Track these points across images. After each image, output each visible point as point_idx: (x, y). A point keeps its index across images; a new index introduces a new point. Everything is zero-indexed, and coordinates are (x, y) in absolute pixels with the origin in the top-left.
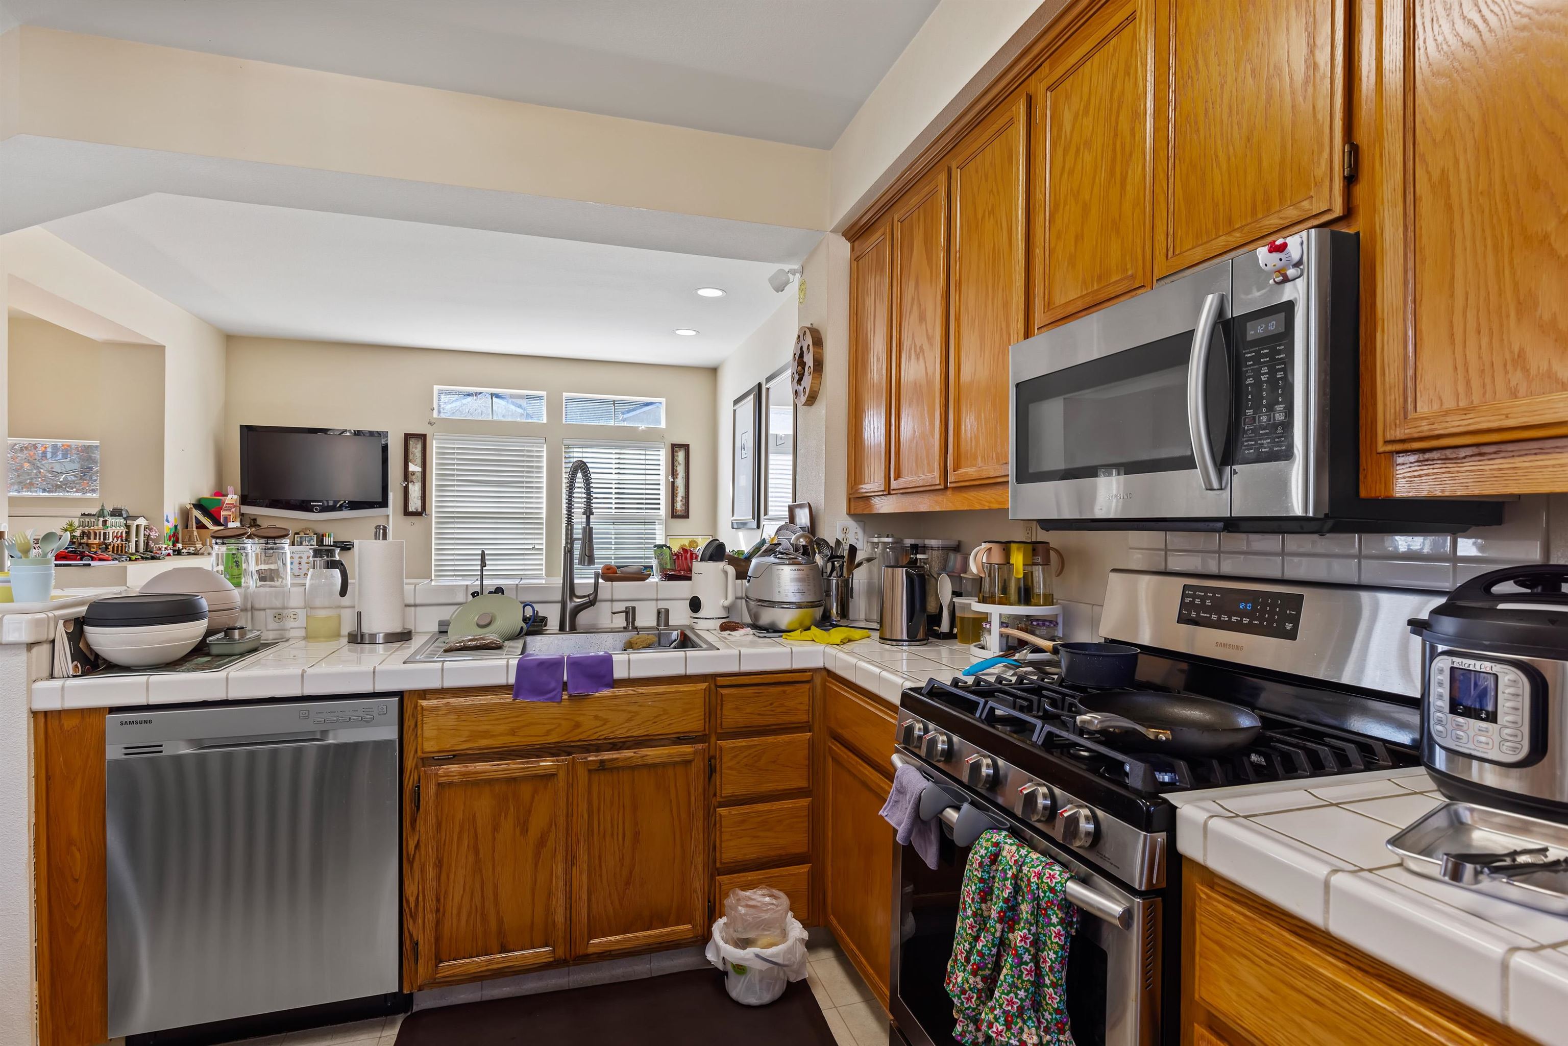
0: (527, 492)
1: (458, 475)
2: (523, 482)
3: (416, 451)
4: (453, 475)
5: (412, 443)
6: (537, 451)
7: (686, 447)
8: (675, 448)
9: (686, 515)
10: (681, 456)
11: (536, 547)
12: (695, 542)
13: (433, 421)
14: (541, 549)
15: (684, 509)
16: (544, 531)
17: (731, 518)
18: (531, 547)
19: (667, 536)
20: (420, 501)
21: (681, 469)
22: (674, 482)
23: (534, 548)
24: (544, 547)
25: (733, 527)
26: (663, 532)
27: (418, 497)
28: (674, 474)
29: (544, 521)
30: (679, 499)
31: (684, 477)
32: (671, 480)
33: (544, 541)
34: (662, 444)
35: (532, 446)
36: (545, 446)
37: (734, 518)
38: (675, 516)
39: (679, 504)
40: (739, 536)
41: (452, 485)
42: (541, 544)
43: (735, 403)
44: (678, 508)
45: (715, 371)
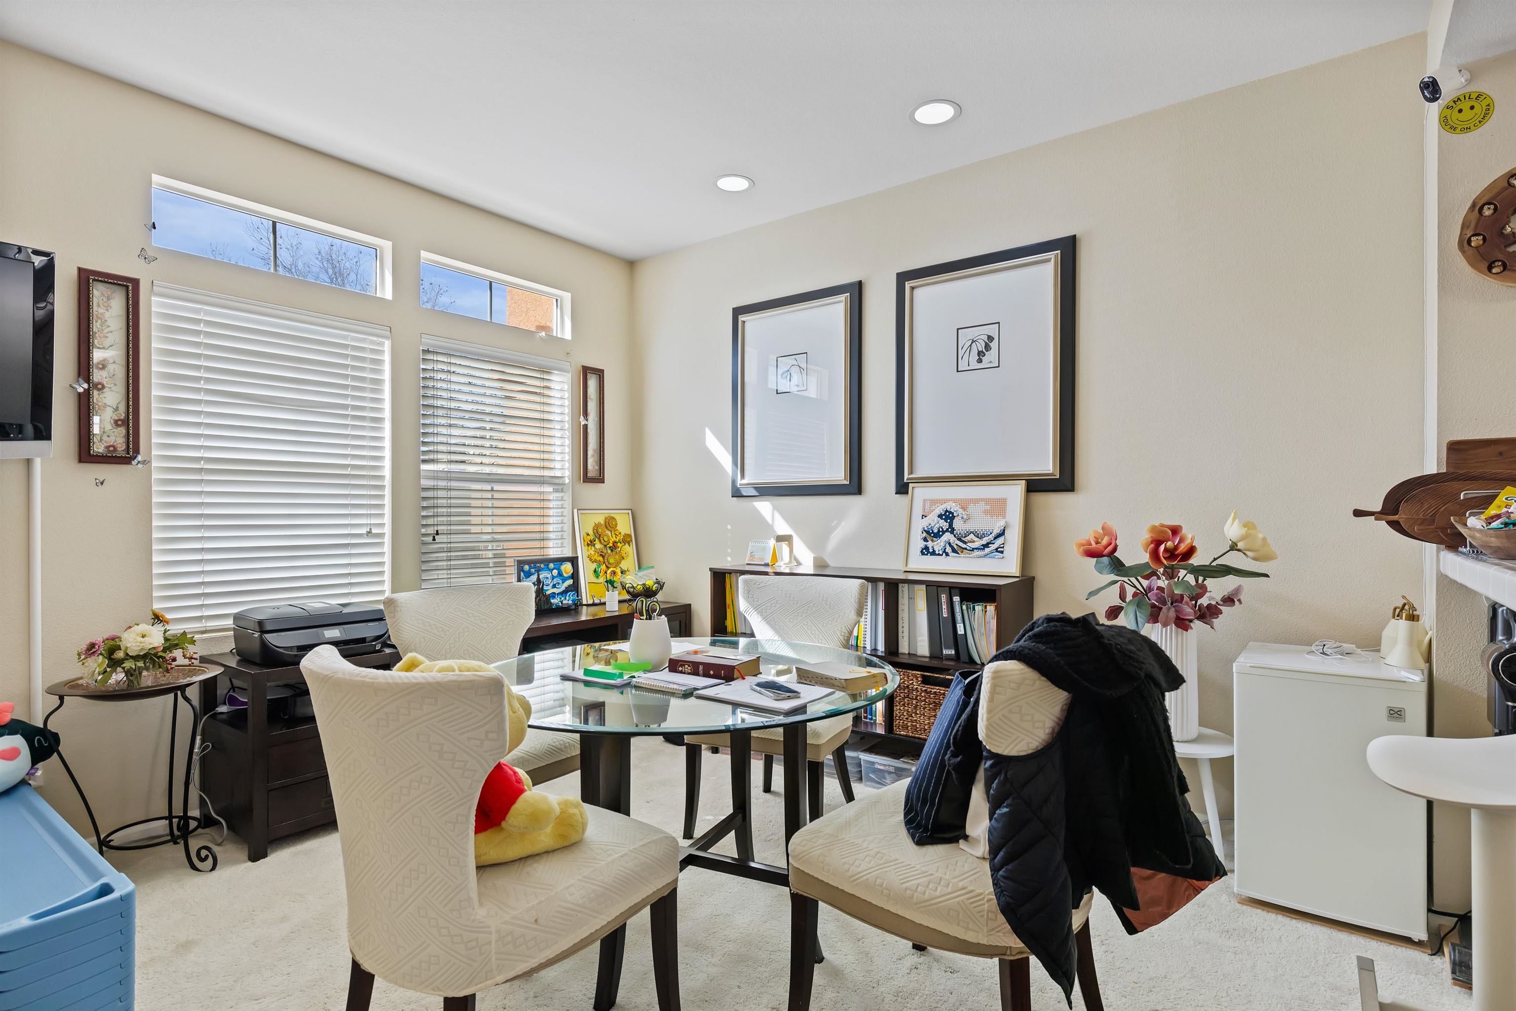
0: (354, 427)
1: (208, 380)
2: (345, 407)
3: (107, 315)
4: (197, 379)
5: (98, 292)
6: (373, 351)
7: (600, 373)
8: (586, 371)
9: (600, 479)
10: (592, 383)
11: (374, 531)
12: (613, 518)
13: (150, 253)
14: (381, 535)
15: (597, 468)
16: (387, 501)
17: (734, 482)
18: (363, 531)
19: (575, 511)
20: (122, 431)
21: (592, 406)
22: (586, 427)
23: (369, 532)
24: (387, 530)
25: (737, 494)
26: (568, 504)
27: (116, 422)
28: (586, 414)
29: (387, 482)
30: (590, 452)
31: (597, 419)
32: (583, 423)
33: (387, 520)
34: (567, 366)
35: (364, 340)
36: (387, 345)
37: (745, 481)
38: (587, 479)
39: (591, 461)
40: (754, 506)
41: (198, 402)
42: (382, 525)
43: (737, 312)
44: (590, 467)
45: (631, 264)
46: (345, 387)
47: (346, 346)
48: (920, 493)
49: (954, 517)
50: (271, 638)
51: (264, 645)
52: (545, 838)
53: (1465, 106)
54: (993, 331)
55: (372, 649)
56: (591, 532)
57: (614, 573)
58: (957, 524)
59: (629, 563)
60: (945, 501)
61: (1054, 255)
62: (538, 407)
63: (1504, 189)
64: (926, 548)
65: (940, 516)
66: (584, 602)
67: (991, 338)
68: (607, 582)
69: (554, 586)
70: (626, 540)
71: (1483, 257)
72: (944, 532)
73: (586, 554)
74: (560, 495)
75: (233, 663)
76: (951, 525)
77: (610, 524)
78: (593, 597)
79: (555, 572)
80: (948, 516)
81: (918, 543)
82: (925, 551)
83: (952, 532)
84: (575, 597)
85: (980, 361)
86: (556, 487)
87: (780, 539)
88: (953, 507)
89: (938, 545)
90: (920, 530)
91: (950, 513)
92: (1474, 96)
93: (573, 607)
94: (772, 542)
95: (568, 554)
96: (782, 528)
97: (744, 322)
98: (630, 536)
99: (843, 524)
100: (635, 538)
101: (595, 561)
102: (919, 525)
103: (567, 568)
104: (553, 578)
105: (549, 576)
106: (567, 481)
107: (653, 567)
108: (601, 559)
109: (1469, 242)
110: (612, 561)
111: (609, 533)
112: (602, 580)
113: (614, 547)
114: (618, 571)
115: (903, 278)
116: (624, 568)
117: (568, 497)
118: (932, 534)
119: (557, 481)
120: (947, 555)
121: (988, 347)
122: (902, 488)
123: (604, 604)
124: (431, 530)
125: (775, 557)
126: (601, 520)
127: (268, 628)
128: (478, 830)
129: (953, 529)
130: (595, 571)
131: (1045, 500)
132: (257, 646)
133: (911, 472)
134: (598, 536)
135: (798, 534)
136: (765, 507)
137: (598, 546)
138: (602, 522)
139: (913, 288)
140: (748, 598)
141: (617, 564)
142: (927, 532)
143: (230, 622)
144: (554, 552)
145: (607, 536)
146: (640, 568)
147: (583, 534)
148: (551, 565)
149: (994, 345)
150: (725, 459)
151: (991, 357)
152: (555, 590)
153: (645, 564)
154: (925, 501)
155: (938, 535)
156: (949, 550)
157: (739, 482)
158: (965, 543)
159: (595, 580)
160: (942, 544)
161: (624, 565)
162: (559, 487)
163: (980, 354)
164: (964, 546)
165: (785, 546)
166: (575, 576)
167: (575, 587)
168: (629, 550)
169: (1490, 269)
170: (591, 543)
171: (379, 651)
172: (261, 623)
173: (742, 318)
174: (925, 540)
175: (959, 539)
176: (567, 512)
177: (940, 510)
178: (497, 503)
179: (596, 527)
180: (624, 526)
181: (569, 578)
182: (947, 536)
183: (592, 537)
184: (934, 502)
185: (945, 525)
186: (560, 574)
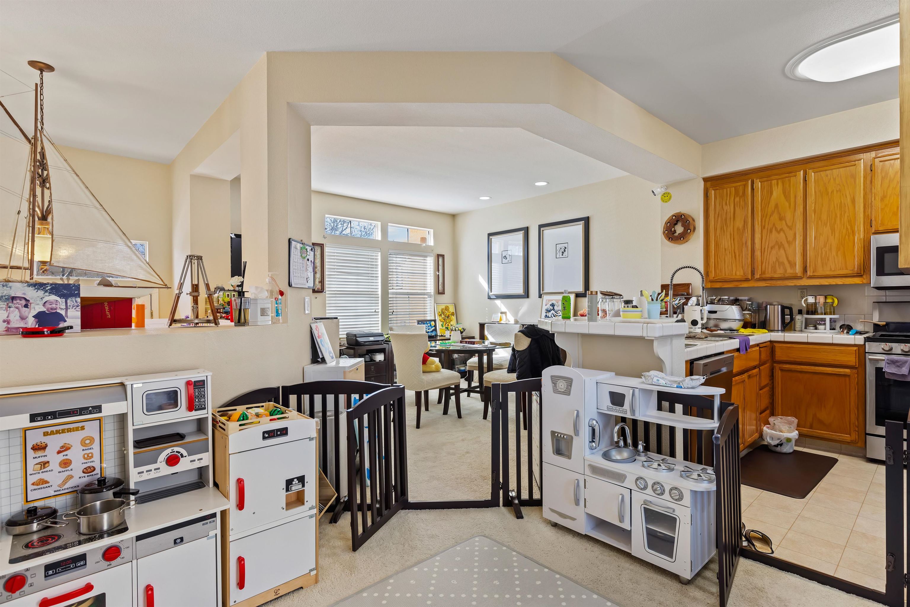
2: (368, 273)
3: (317, 254)
4: (336, 269)
5: (316, 248)
6: (376, 256)
7: (443, 256)
8: (438, 256)
9: (443, 293)
10: (441, 260)
12: (448, 306)
13: (326, 236)
14: (378, 312)
15: (442, 289)
16: (380, 302)
17: (488, 294)
18: (374, 311)
19: (435, 304)
20: (320, 284)
21: (441, 268)
22: (438, 275)
23: (375, 311)
24: (380, 310)
25: (489, 298)
26: (433, 302)
27: (319, 282)
28: (438, 271)
29: (380, 296)
30: (440, 284)
31: (442, 272)
32: (437, 274)
33: (380, 307)
34: (432, 254)
35: (373, 253)
36: (380, 253)
37: (492, 294)
38: (439, 293)
39: (440, 287)
40: (495, 303)
41: (335, 275)
42: (378, 309)
43: (490, 235)
44: (440, 289)
45: (454, 216)
46: (369, 267)
47: (369, 255)
48: (545, 298)
49: (554, 305)
50: (359, 339)
51: (357, 340)
52: (434, 369)
53: (666, 196)
54: (566, 245)
55: (381, 343)
56: (440, 311)
57: (448, 325)
58: (555, 308)
59: (454, 322)
60: (552, 300)
61: (582, 222)
62: (422, 267)
63: (671, 219)
64: (546, 315)
65: (551, 305)
66: (438, 335)
67: (565, 248)
68: (446, 328)
69: (429, 329)
70: (453, 314)
71: (668, 237)
72: (551, 310)
73: (439, 319)
74: (430, 299)
75: (347, 345)
76: (553, 308)
77: (447, 308)
78: (441, 333)
79: (429, 324)
80: (553, 305)
81: (544, 314)
82: (546, 316)
83: (554, 310)
84: (435, 333)
85: (562, 255)
86: (429, 296)
87: (502, 313)
88: (554, 302)
89: (549, 314)
90: (545, 310)
91: (554, 304)
92: (668, 193)
93: (435, 336)
94: (500, 315)
95: (433, 319)
96: (504, 309)
97: (491, 239)
98: (454, 313)
99: (523, 308)
100: (456, 314)
101: (442, 321)
102: (545, 308)
103: (433, 323)
104: (428, 326)
105: (427, 326)
106: (432, 294)
107: (461, 324)
108: (444, 321)
109: (665, 232)
110: (447, 321)
111: (447, 312)
112: (444, 328)
113: (448, 317)
114: (450, 325)
115: (541, 226)
116: (452, 324)
117: (433, 299)
118: (548, 311)
119: (429, 294)
120: (552, 317)
121: (565, 251)
122: (540, 296)
123: (445, 336)
124: (392, 311)
125: (501, 319)
126: (444, 307)
127: (357, 336)
128: (423, 364)
129: (554, 309)
130: (442, 325)
131: (580, 299)
132: (355, 340)
133: (543, 291)
134: (443, 313)
135: (509, 311)
136: (498, 302)
137: (443, 316)
138: (444, 308)
139: (543, 230)
140: (488, 331)
141: (449, 322)
142: (547, 310)
143: (345, 336)
144: (428, 318)
145: (446, 312)
146: (457, 324)
147: (438, 312)
148: (428, 322)
149: (566, 250)
150: (485, 285)
151: (565, 254)
152: (429, 331)
153: (459, 322)
154: (546, 300)
155: (550, 311)
156: (553, 316)
157: (490, 294)
158: (557, 313)
159: (442, 328)
160: (551, 314)
161: (452, 323)
162: (430, 296)
163: (563, 253)
164: (557, 314)
165: (504, 315)
166: (435, 326)
167: (435, 330)
168: (454, 318)
169: (669, 239)
170: (441, 315)
171: (382, 344)
172: (355, 335)
173: (490, 237)
174: (546, 313)
175: (556, 312)
176: (432, 304)
177: (550, 303)
178: (410, 302)
179: (442, 309)
180: (452, 309)
181: (433, 327)
182: (552, 311)
183: (441, 313)
184: (549, 300)
185: (552, 308)
186: (431, 325)
